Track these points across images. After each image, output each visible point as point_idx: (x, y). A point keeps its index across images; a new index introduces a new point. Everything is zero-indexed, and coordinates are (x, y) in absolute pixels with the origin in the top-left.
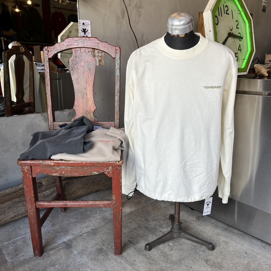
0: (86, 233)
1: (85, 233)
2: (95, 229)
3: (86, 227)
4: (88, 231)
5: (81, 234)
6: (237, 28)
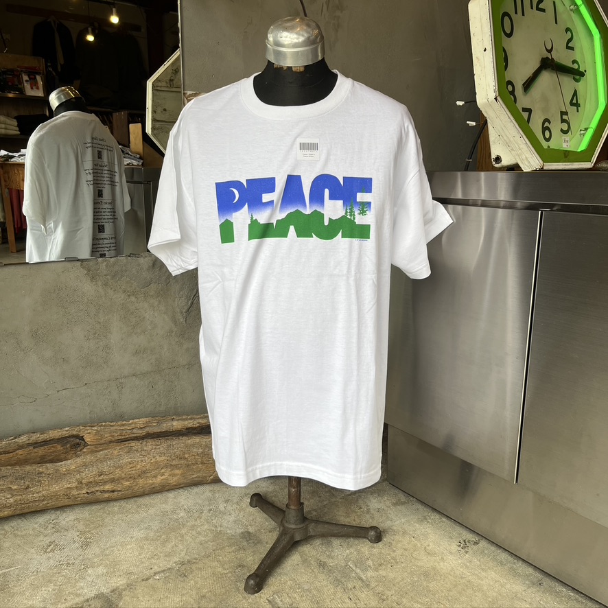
0: (163, 571)
1: (159, 572)
2: (189, 562)
3: (166, 556)
4: (168, 566)
5: (148, 573)
6: (568, 48)
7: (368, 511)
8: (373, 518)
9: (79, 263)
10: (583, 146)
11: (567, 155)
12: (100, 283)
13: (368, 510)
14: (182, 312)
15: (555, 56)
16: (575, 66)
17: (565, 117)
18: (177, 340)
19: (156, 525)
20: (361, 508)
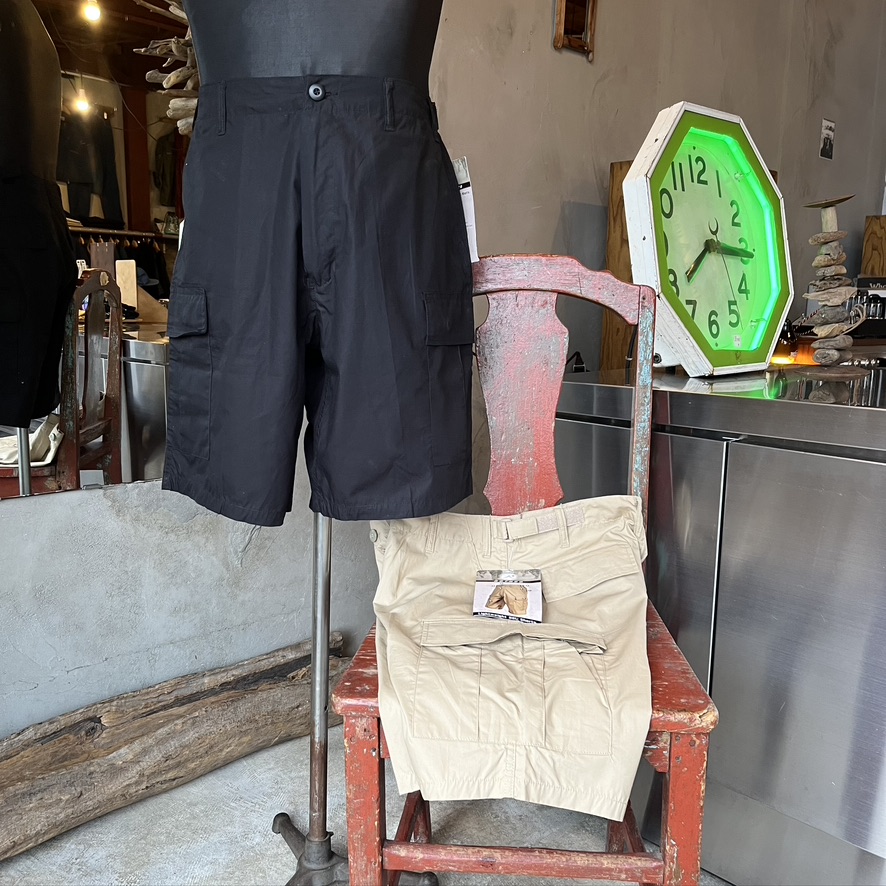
6: (734, 224)
7: (507, 821)
8: (514, 829)
9: (101, 491)
10: (755, 344)
11: (738, 357)
12: (128, 518)
13: (507, 818)
14: (236, 552)
15: (720, 238)
16: (742, 246)
17: (733, 307)
18: (229, 590)
19: (223, 858)
20: (497, 816)
